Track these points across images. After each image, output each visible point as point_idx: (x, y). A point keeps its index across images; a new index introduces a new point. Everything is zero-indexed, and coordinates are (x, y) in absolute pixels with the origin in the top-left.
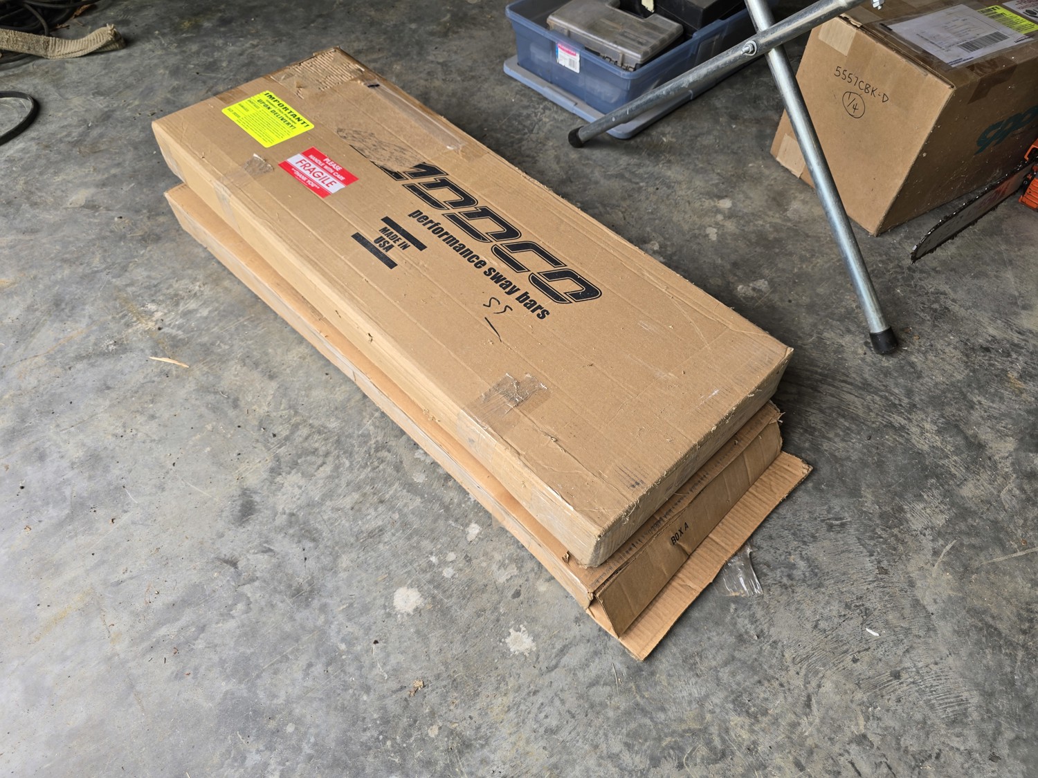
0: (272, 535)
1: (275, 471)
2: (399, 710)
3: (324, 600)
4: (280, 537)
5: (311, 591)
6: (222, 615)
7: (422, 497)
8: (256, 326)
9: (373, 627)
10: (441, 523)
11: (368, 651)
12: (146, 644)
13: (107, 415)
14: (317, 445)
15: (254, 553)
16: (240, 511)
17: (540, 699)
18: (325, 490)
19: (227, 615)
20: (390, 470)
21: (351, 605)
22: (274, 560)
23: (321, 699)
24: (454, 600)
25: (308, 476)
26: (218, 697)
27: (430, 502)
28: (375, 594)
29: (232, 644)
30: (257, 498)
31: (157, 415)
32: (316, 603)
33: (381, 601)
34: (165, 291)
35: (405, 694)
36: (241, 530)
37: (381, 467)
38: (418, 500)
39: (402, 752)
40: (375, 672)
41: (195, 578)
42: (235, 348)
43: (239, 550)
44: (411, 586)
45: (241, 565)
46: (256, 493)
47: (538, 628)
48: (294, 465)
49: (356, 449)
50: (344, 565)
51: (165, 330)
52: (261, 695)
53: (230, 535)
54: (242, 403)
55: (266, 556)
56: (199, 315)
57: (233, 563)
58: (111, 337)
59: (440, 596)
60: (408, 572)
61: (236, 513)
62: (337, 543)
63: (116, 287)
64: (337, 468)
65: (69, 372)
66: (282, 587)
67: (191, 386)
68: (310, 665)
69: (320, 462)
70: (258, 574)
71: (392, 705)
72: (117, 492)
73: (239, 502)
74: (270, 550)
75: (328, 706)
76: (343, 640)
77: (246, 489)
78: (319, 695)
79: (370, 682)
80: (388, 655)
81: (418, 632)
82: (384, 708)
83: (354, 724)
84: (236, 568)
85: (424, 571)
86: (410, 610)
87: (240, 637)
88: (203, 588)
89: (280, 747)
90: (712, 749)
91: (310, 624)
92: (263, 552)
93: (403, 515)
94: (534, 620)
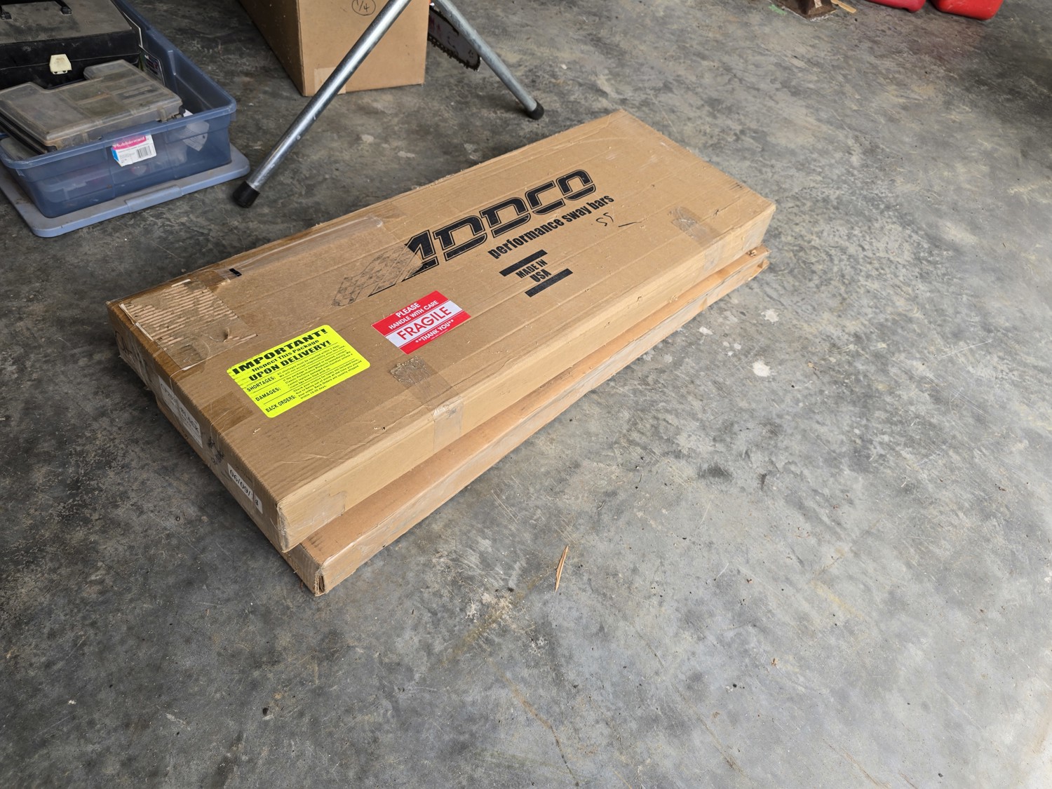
0: (734, 452)
1: (678, 455)
2: (828, 376)
3: (774, 416)
4: (735, 447)
5: (771, 424)
6: (802, 480)
7: (684, 357)
8: (509, 486)
9: (784, 388)
10: (702, 348)
11: (799, 391)
12: (838, 530)
13: (637, 619)
14: (648, 426)
15: (752, 463)
16: (719, 477)
17: (799, 311)
18: (689, 419)
19: (801, 476)
20: (665, 376)
21: (773, 400)
22: (754, 449)
24: (755, 345)
25: (678, 431)
26: (855, 474)
27: (687, 353)
28: (762, 387)
29: (819, 471)
30: (705, 466)
32: (778, 421)
33: (766, 384)
34: (446, 599)
35: (818, 372)
36: (735, 475)
37: (663, 382)
38: (687, 360)
39: (848, 375)
40: (810, 387)
41: (782, 502)
42: (539, 503)
43: (752, 474)
44: (751, 367)
45: (763, 472)
46: (700, 468)
47: (761, 306)
48: (669, 441)
49: (648, 398)
50: (747, 405)
51: (512, 584)
53: (740, 483)
54: (610, 489)
55: (752, 455)
56: (490, 550)
57: (763, 477)
58: (526, 646)
59: (754, 351)
60: (743, 368)
61: (721, 480)
62: (731, 410)
63: (431, 669)
64: (667, 411)
65: (580, 687)
66: (772, 442)
67: (593, 539)
69: (664, 423)
70: (767, 459)
71: (826, 379)
72: (722, 586)
73: (711, 479)
74: (746, 453)
75: (838, 411)
77: (699, 475)
78: (833, 416)
79: (817, 390)
80: (799, 380)
81: (780, 364)
82: (829, 383)
83: (842, 398)
84: (766, 475)
85: (740, 359)
86: (767, 368)
87: (813, 466)
88: (787, 496)
89: (869, 437)
90: (800, 251)
92: (749, 457)
93: (701, 369)
94: (756, 308)
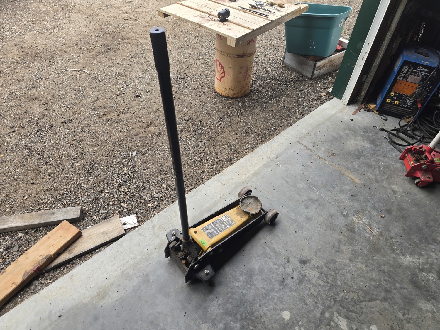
0: (298, 271)
2: (255, 317)
3: (282, 289)
4: (298, 273)
5: (284, 285)
6: (274, 262)
7: (321, 317)
9: (277, 306)
10: (313, 325)
14: (330, 279)
15: (292, 267)
16: (303, 260)
18: (315, 284)
19: (274, 264)
20: (327, 304)
21: (282, 298)
23: (256, 293)
25: (319, 278)
26: (254, 267)
27: (319, 320)
28: (286, 304)
29: (267, 267)
30: (308, 264)
31: (327, 231)
32: (281, 287)
33: (284, 307)
35: (260, 318)
36: (298, 262)
37: (328, 301)
38: (319, 316)
39: (245, 318)
40: (265, 308)
41: (282, 253)
42: (357, 247)
43: (292, 263)
44: (291, 316)
46: (310, 264)
48: (321, 273)
49: (332, 292)
50: (293, 294)
51: (356, 225)
52: (256, 277)
53: (296, 259)
54: (338, 253)
55: (292, 270)
58: (348, 212)
59: (289, 326)
60: (295, 315)
62: (299, 291)
63: (366, 208)
64: (324, 286)
65: (333, 206)
66: (284, 277)
67: (339, 237)
68: (264, 289)
69: (324, 281)
70: (286, 269)
73: (306, 260)
74: (293, 271)
75: (255, 296)
76: (272, 297)
77: (310, 261)
79: (262, 307)
80: (270, 311)
81: (277, 320)
82: (256, 312)
83: (251, 303)
84: (287, 263)
85: (296, 320)
86: (283, 317)
87: (269, 268)
91: (275, 287)
93: (313, 311)
